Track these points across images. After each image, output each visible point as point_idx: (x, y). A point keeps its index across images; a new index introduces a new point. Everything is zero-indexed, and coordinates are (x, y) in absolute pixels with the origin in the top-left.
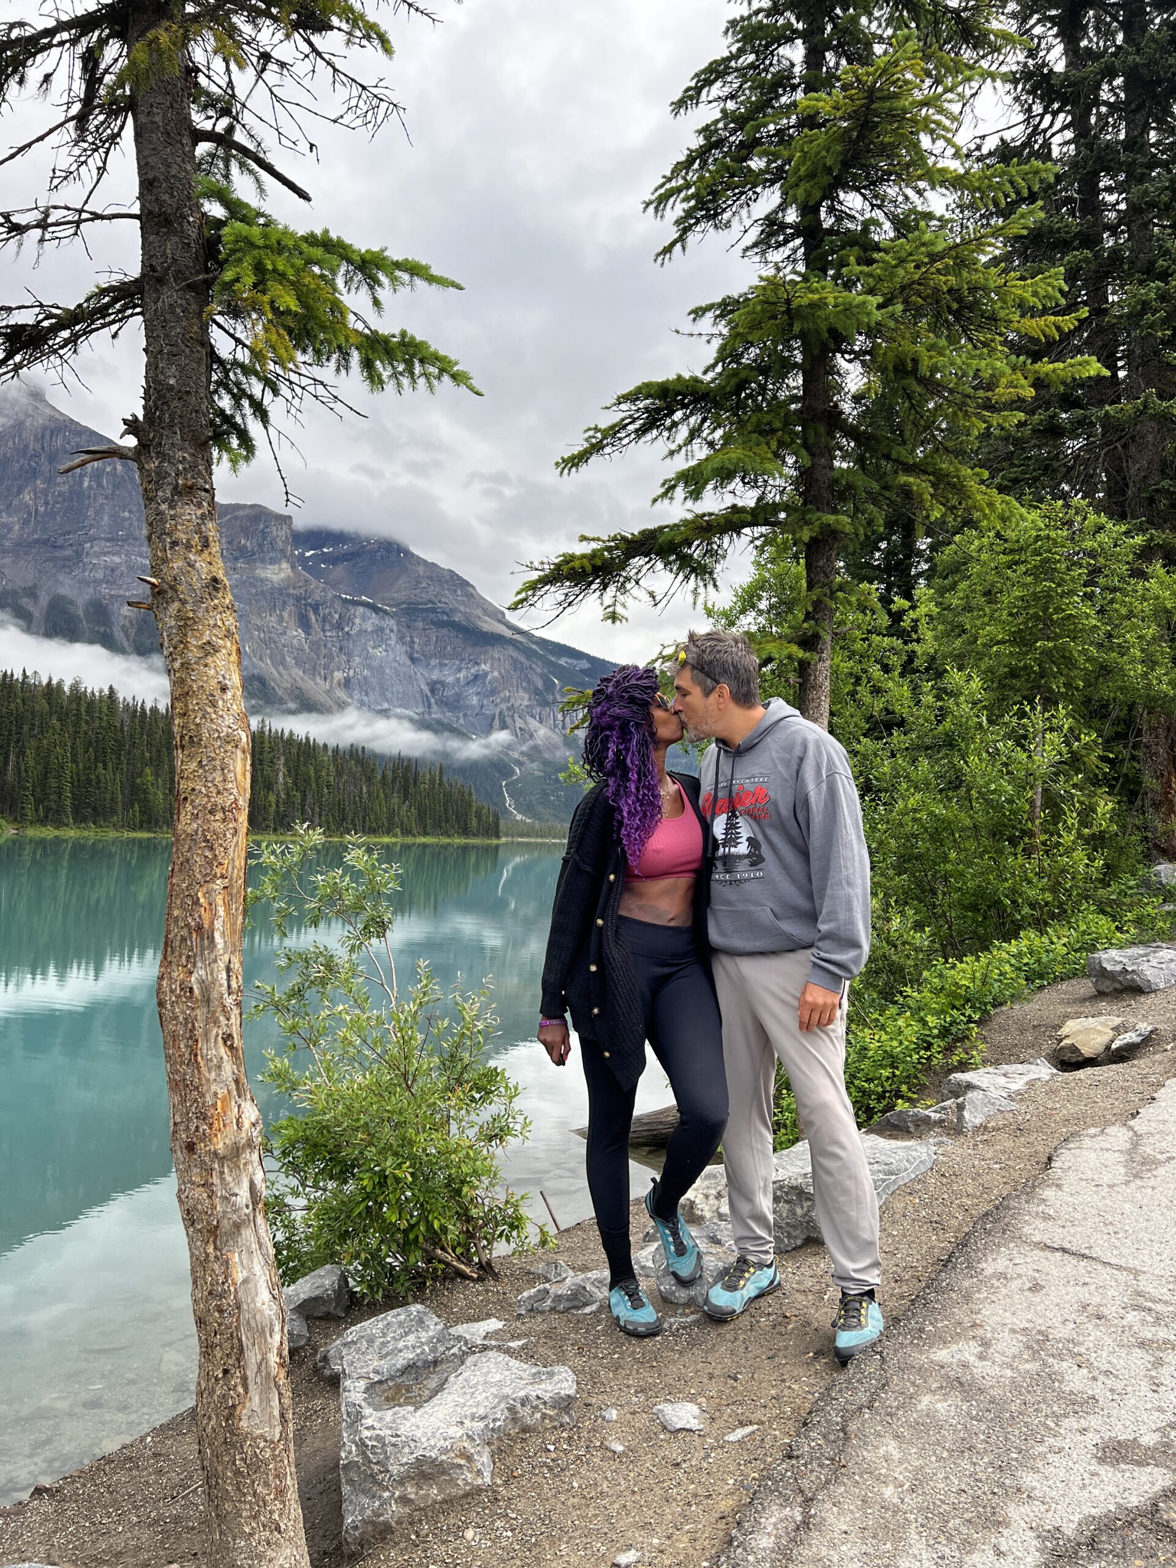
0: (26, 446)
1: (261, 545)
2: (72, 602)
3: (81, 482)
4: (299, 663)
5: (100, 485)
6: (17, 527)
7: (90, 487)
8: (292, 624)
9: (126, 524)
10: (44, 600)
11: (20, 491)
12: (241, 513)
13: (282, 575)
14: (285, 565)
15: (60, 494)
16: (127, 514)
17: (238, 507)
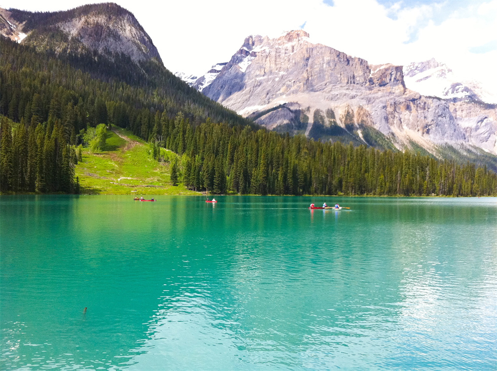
0: (304, 56)
1: (390, 80)
2: (322, 111)
3: (323, 66)
4: (408, 125)
5: (329, 65)
6: (302, 86)
7: (326, 67)
8: (404, 109)
9: (339, 79)
10: (312, 111)
11: (303, 72)
12: (382, 68)
13: (399, 91)
14: (401, 86)
15: (316, 72)
16: (339, 76)
17: (381, 65)
